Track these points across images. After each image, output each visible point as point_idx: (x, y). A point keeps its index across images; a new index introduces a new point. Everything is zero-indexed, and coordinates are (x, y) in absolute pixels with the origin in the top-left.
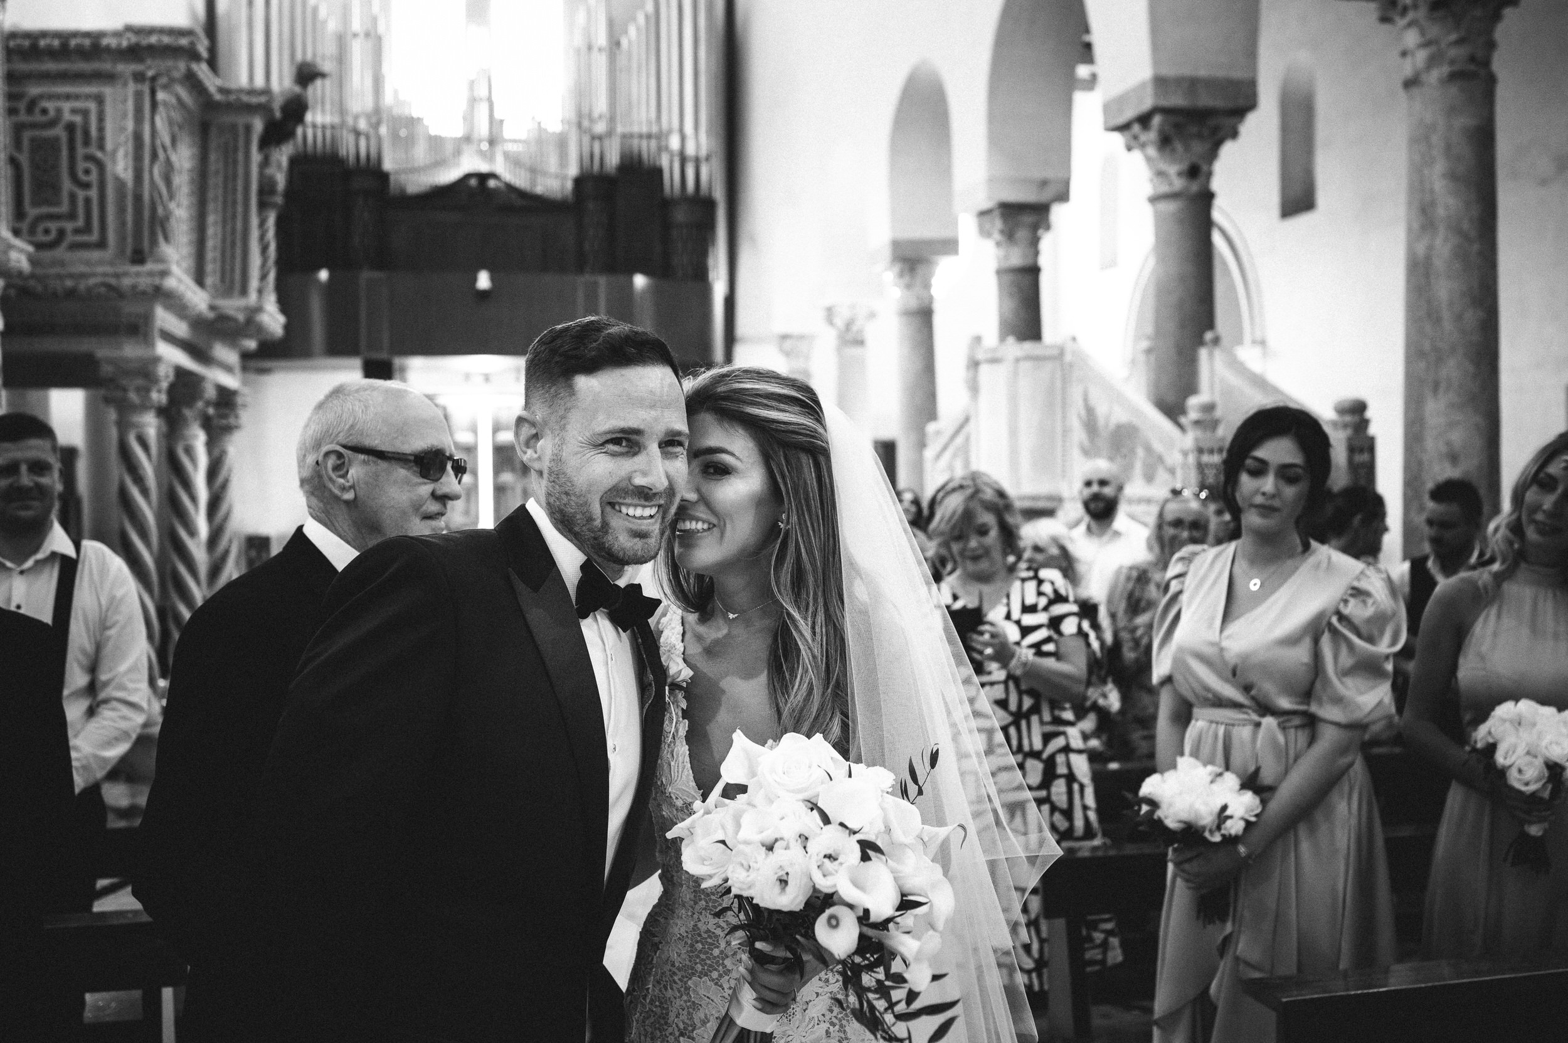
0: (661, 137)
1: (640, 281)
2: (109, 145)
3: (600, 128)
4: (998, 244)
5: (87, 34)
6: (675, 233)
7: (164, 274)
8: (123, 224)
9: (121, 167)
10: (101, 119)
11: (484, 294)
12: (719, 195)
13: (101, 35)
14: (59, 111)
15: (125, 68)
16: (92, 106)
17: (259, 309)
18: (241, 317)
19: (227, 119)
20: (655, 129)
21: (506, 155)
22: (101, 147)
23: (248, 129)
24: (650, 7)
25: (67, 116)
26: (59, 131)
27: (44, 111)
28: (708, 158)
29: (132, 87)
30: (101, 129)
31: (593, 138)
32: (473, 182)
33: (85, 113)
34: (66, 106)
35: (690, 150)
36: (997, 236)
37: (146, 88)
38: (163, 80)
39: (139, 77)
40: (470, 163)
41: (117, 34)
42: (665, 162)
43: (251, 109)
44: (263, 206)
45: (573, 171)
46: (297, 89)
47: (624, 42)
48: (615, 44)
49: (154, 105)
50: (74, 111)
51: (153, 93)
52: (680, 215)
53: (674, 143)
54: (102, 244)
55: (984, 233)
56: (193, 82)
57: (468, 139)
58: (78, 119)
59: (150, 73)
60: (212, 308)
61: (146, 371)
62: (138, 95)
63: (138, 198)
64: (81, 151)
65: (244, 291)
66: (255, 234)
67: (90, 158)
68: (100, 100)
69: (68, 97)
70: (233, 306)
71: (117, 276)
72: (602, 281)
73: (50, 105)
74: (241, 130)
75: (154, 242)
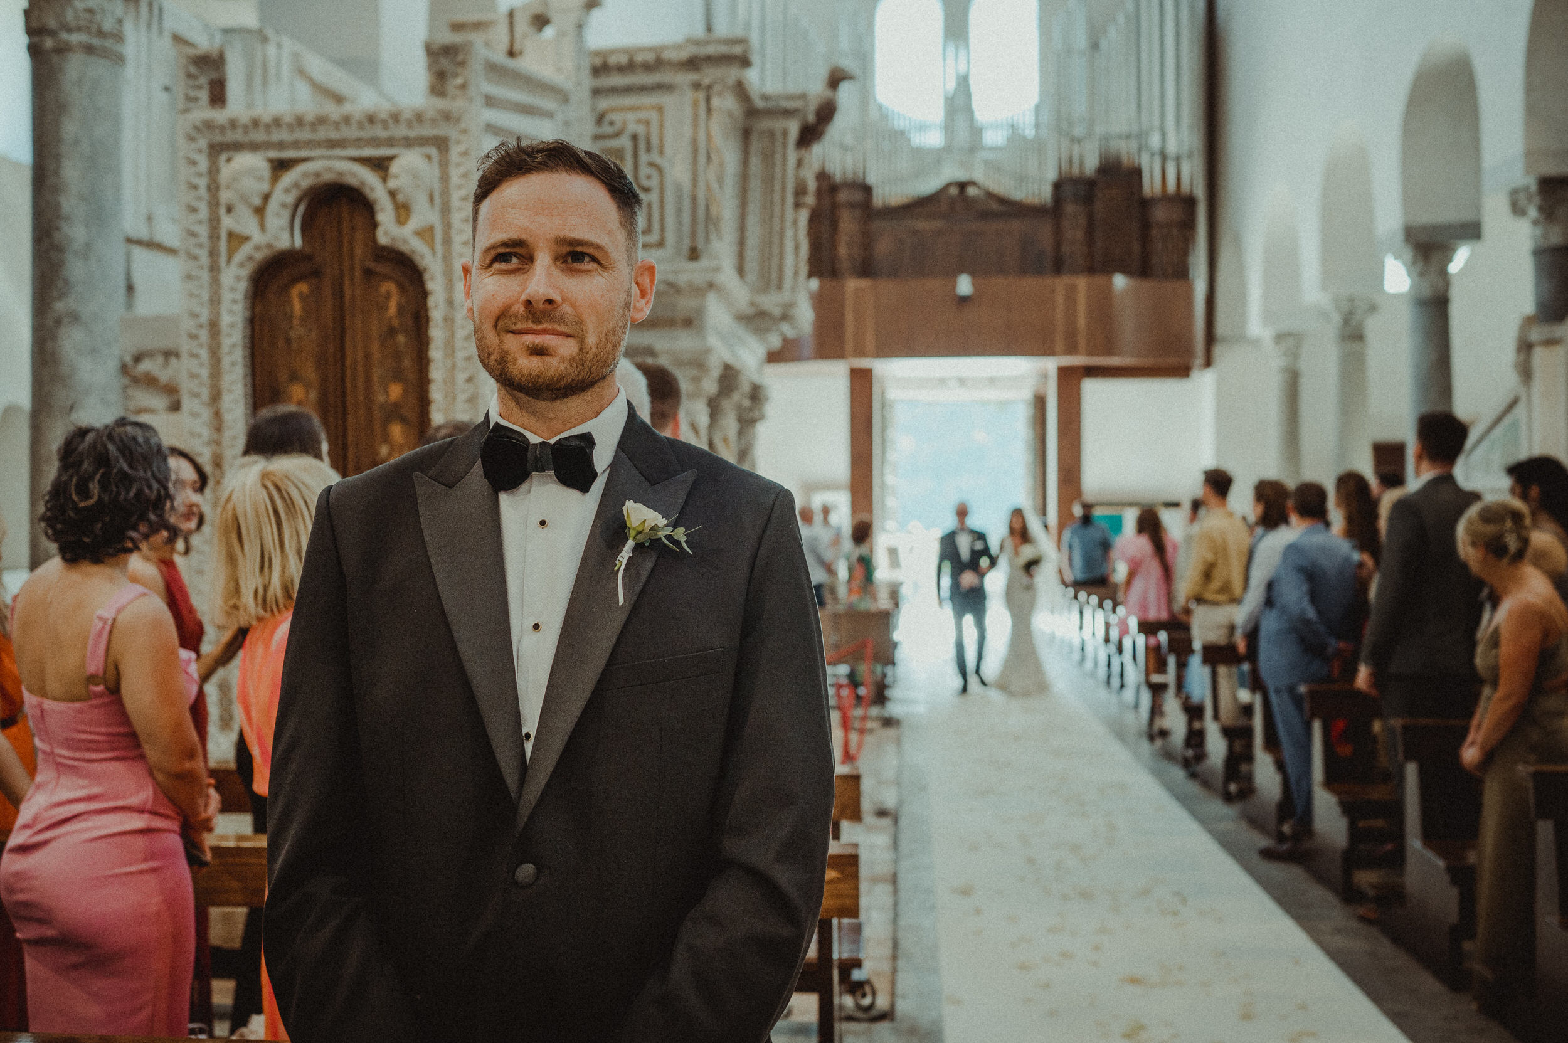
0: (1141, 136)
1: (1120, 281)
2: (668, 151)
3: (1079, 131)
4: (1535, 223)
5: (650, 49)
6: (1155, 232)
7: (717, 270)
8: (679, 223)
9: (678, 171)
10: (661, 126)
11: (964, 300)
12: (1200, 192)
13: (663, 48)
14: (625, 123)
15: (684, 79)
16: (654, 116)
17: (791, 305)
18: (777, 312)
19: (765, 124)
20: (1135, 129)
21: (986, 163)
22: (661, 152)
23: (785, 133)
24: (1130, 6)
25: (633, 128)
26: (625, 142)
27: (612, 123)
28: (1190, 155)
29: (689, 95)
30: (661, 138)
31: (1073, 140)
32: (954, 191)
33: (647, 123)
34: (631, 117)
35: (1172, 148)
36: (1533, 213)
37: (701, 95)
38: (717, 88)
39: (696, 86)
40: (950, 173)
41: (678, 47)
42: (1145, 162)
43: (787, 113)
44: (797, 205)
45: (1051, 175)
46: (828, 93)
47: (1103, 44)
48: (1095, 46)
49: (709, 110)
50: (639, 121)
51: (708, 99)
52: (1160, 214)
53: (1155, 141)
54: (661, 244)
55: (1517, 210)
56: (741, 90)
57: (948, 149)
58: (641, 130)
59: (706, 81)
60: (752, 304)
61: (699, 364)
62: (695, 104)
63: (694, 199)
64: (644, 158)
65: (780, 287)
66: (789, 233)
67: (651, 164)
68: (660, 109)
69: (632, 109)
70: (771, 302)
71: (676, 272)
72: (1082, 283)
73: (617, 117)
74: (779, 136)
75: (707, 239)
